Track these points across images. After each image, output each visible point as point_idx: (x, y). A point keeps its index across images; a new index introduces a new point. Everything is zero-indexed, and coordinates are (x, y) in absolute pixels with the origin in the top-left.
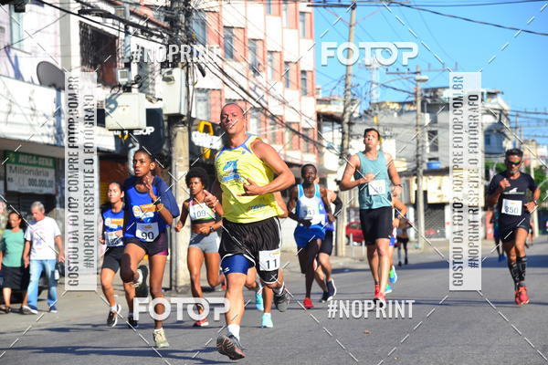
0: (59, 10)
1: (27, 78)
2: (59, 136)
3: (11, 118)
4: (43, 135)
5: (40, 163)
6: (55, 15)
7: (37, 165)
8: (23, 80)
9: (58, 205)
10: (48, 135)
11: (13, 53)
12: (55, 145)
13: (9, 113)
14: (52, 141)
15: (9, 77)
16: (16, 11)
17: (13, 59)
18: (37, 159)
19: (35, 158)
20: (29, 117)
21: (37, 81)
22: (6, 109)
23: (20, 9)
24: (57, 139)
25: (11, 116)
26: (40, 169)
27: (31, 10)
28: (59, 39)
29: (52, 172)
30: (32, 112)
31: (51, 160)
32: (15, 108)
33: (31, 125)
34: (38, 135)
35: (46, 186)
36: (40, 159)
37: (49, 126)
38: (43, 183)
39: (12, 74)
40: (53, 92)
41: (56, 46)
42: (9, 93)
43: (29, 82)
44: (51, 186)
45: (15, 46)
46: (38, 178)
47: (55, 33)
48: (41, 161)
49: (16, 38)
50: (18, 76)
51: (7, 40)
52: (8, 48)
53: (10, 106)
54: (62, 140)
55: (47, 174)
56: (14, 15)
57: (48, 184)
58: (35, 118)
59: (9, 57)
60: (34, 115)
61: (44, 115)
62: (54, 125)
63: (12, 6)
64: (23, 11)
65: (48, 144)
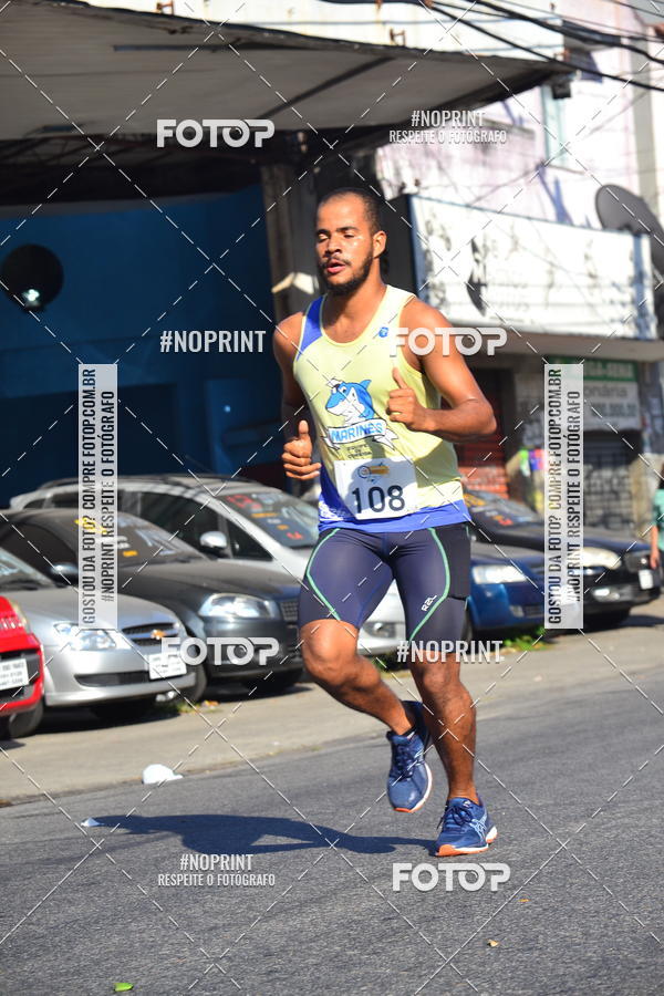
0: (630, 87)
1: (577, 219)
2: (641, 321)
3: (554, 296)
4: (612, 321)
5: (610, 373)
6: (624, 95)
7: (605, 378)
8: (572, 224)
9: (647, 448)
10: (623, 322)
11: (551, 174)
12: (636, 339)
13: (551, 286)
14: (629, 331)
15: (546, 221)
16: (556, 97)
17: (552, 187)
18: (604, 367)
19: (600, 365)
20: (585, 291)
21: (596, 223)
22: (545, 280)
23: (561, 93)
24: (638, 326)
25: (553, 290)
26: (610, 385)
27: (580, 92)
28: (632, 140)
29: (632, 390)
30: (590, 281)
31: (630, 367)
32: (559, 277)
33: (591, 306)
34: (604, 323)
35: (623, 415)
36: (609, 366)
37: (623, 304)
38: (616, 411)
39: (551, 213)
40: (626, 240)
41: (628, 154)
42: (548, 250)
43: (582, 227)
44: (632, 415)
45: (554, 163)
46: (607, 401)
47: (626, 129)
48: (612, 370)
49: (555, 148)
50: (563, 217)
51: (538, 152)
52: (542, 167)
53: (551, 273)
54: (648, 327)
55: (624, 394)
56: (551, 104)
57: (626, 410)
58: (596, 291)
59: (544, 183)
60: (595, 286)
61: (614, 285)
62: (633, 302)
63: (548, 89)
64: (567, 95)
65: (624, 338)
